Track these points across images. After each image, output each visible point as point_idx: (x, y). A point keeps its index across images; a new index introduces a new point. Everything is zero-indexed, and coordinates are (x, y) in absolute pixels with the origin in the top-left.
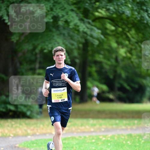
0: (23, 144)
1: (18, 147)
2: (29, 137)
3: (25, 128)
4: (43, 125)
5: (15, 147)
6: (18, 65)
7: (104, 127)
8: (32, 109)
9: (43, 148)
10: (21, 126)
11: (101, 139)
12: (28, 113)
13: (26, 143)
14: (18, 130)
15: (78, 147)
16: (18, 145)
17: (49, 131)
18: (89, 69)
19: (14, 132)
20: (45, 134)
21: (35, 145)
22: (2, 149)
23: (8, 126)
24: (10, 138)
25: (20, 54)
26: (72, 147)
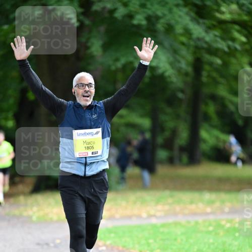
4: (127, 202)
7: (228, 204)
9: (126, 241)
11: (223, 226)
15: (184, 240)
17: (136, 212)
18: (203, 108)
21: (113, 235)
22: (58, 241)
26: (175, 240)
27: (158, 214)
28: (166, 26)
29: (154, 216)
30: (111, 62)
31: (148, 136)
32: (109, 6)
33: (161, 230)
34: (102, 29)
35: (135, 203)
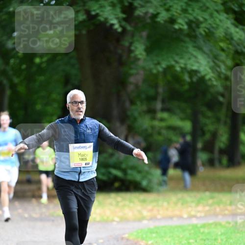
0: (135, 233)
1: (128, 240)
2: (145, 222)
3: (139, 208)
4: (169, 203)
5: (122, 238)
6: (127, 104)
8: (150, 177)
9: (167, 241)
10: (132, 205)
12: (144, 183)
13: (139, 231)
14: (126, 210)
15: (225, 240)
16: (126, 236)
17: (177, 213)
19: (120, 214)
20: (171, 218)
21: (154, 235)
22: (101, 241)
23: (111, 204)
24: (115, 223)
25: (131, 88)
26: (215, 240)
27: (199, 215)
28: (207, 30)
29: (195, 216)
30: (152, 66)
31: (188, 138)
32: (151, 11)
33: (202, 230)
34: (144, 34)
35: (176, 204)
